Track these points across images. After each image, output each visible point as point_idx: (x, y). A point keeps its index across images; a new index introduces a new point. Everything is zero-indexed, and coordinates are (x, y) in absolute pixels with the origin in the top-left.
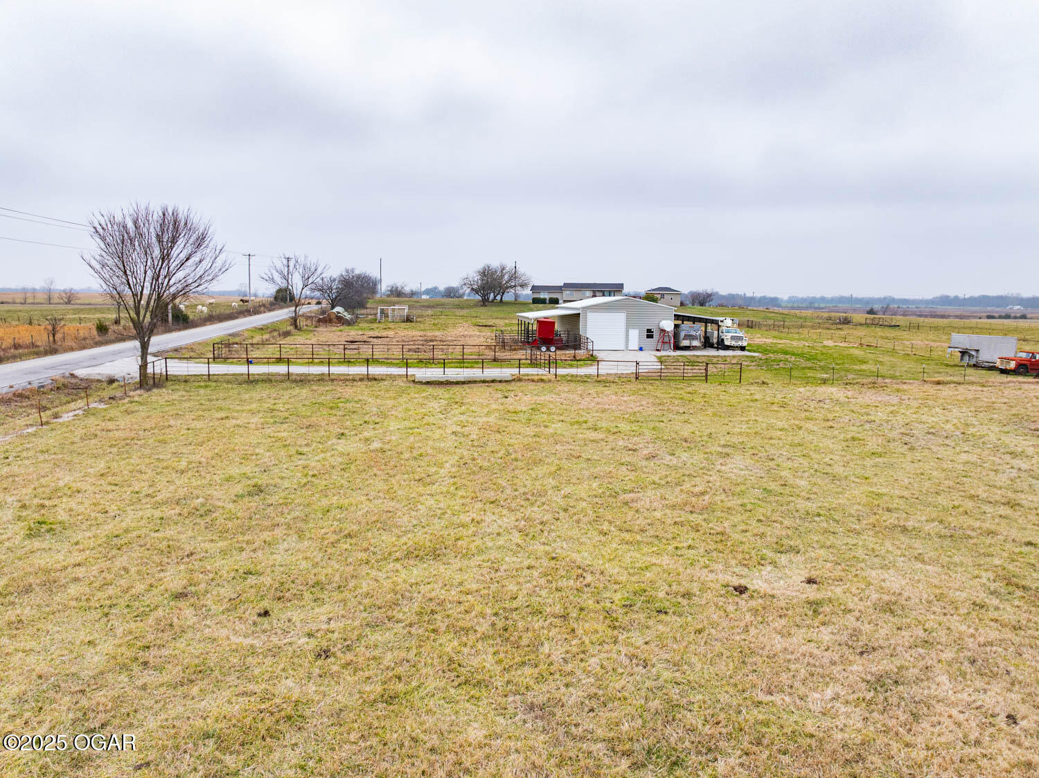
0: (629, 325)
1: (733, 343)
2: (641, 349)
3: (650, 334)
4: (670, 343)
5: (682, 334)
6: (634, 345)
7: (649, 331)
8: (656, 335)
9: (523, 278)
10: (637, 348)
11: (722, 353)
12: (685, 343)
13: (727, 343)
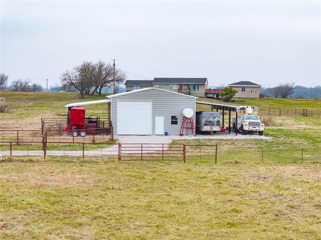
0: (155, 114)
1: (251, 128)
2: (166, 134)
3: (174, 121)
4: (192, 128)
5: (203, 121)
6: (160, 130)
7: (173, 117)
8: (180, 121)
9: (118, 74)
10: (163, 133)
11: (240, 137)
12: (206, 128)
13: (246, 128)
